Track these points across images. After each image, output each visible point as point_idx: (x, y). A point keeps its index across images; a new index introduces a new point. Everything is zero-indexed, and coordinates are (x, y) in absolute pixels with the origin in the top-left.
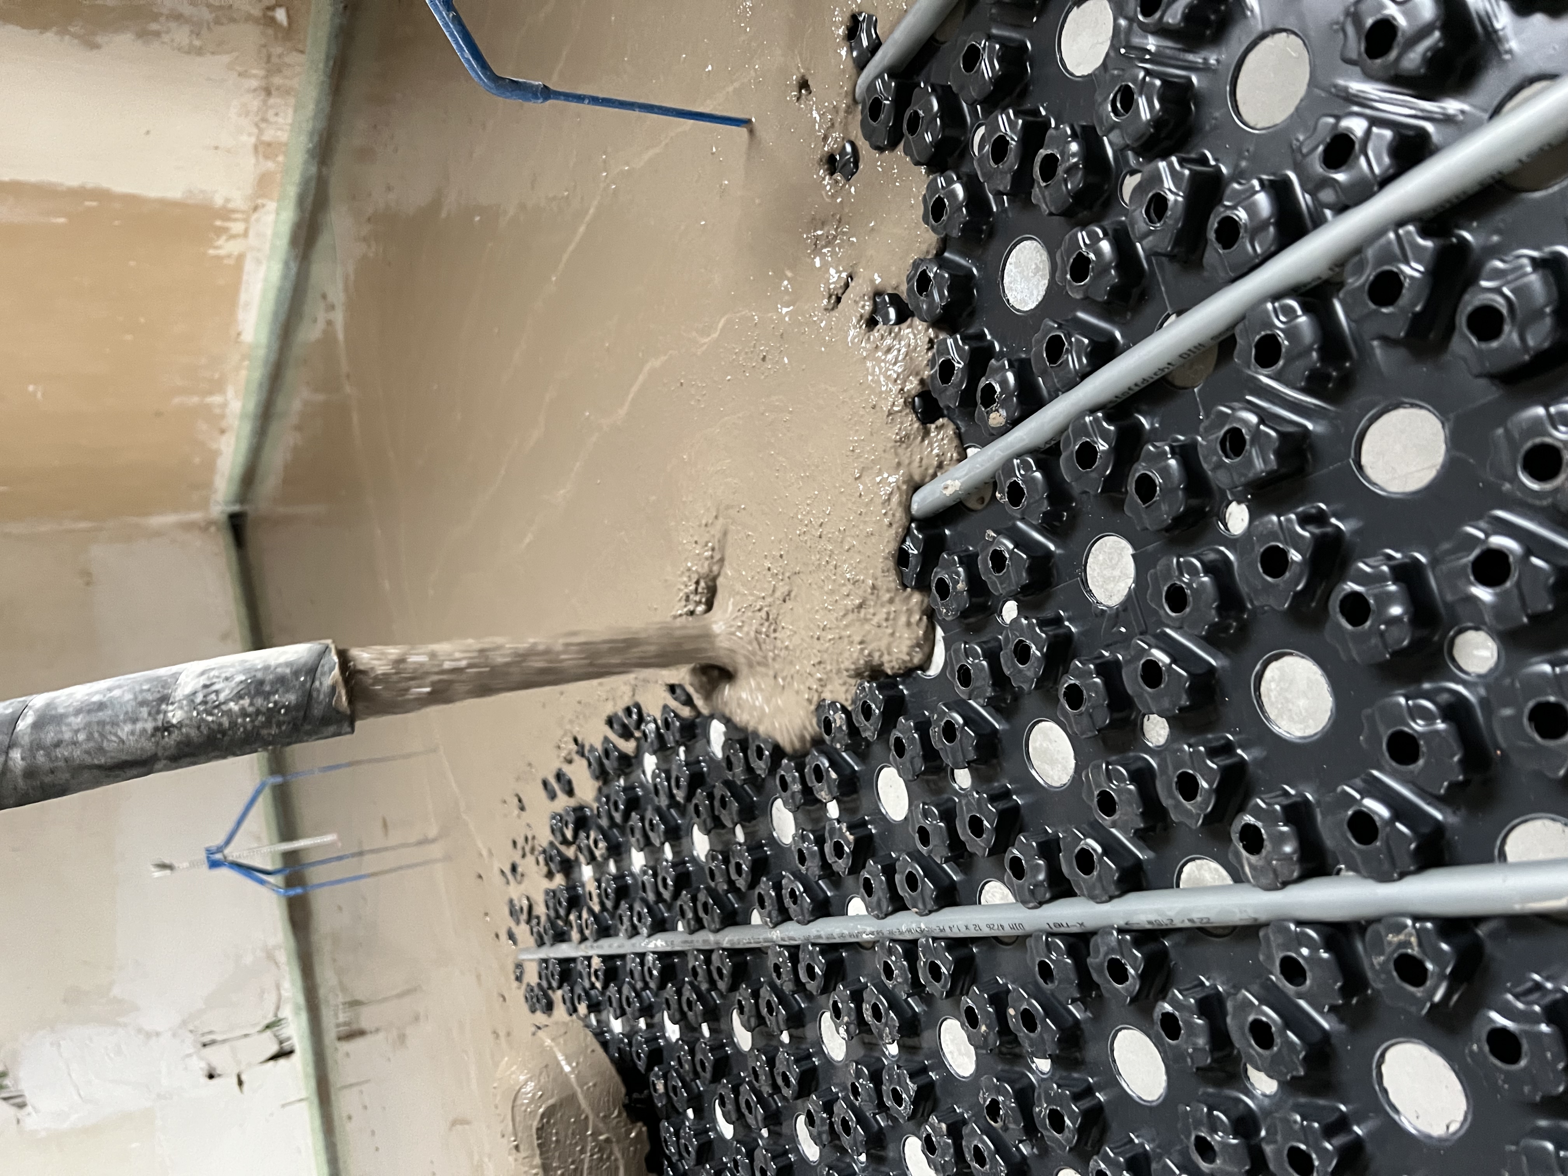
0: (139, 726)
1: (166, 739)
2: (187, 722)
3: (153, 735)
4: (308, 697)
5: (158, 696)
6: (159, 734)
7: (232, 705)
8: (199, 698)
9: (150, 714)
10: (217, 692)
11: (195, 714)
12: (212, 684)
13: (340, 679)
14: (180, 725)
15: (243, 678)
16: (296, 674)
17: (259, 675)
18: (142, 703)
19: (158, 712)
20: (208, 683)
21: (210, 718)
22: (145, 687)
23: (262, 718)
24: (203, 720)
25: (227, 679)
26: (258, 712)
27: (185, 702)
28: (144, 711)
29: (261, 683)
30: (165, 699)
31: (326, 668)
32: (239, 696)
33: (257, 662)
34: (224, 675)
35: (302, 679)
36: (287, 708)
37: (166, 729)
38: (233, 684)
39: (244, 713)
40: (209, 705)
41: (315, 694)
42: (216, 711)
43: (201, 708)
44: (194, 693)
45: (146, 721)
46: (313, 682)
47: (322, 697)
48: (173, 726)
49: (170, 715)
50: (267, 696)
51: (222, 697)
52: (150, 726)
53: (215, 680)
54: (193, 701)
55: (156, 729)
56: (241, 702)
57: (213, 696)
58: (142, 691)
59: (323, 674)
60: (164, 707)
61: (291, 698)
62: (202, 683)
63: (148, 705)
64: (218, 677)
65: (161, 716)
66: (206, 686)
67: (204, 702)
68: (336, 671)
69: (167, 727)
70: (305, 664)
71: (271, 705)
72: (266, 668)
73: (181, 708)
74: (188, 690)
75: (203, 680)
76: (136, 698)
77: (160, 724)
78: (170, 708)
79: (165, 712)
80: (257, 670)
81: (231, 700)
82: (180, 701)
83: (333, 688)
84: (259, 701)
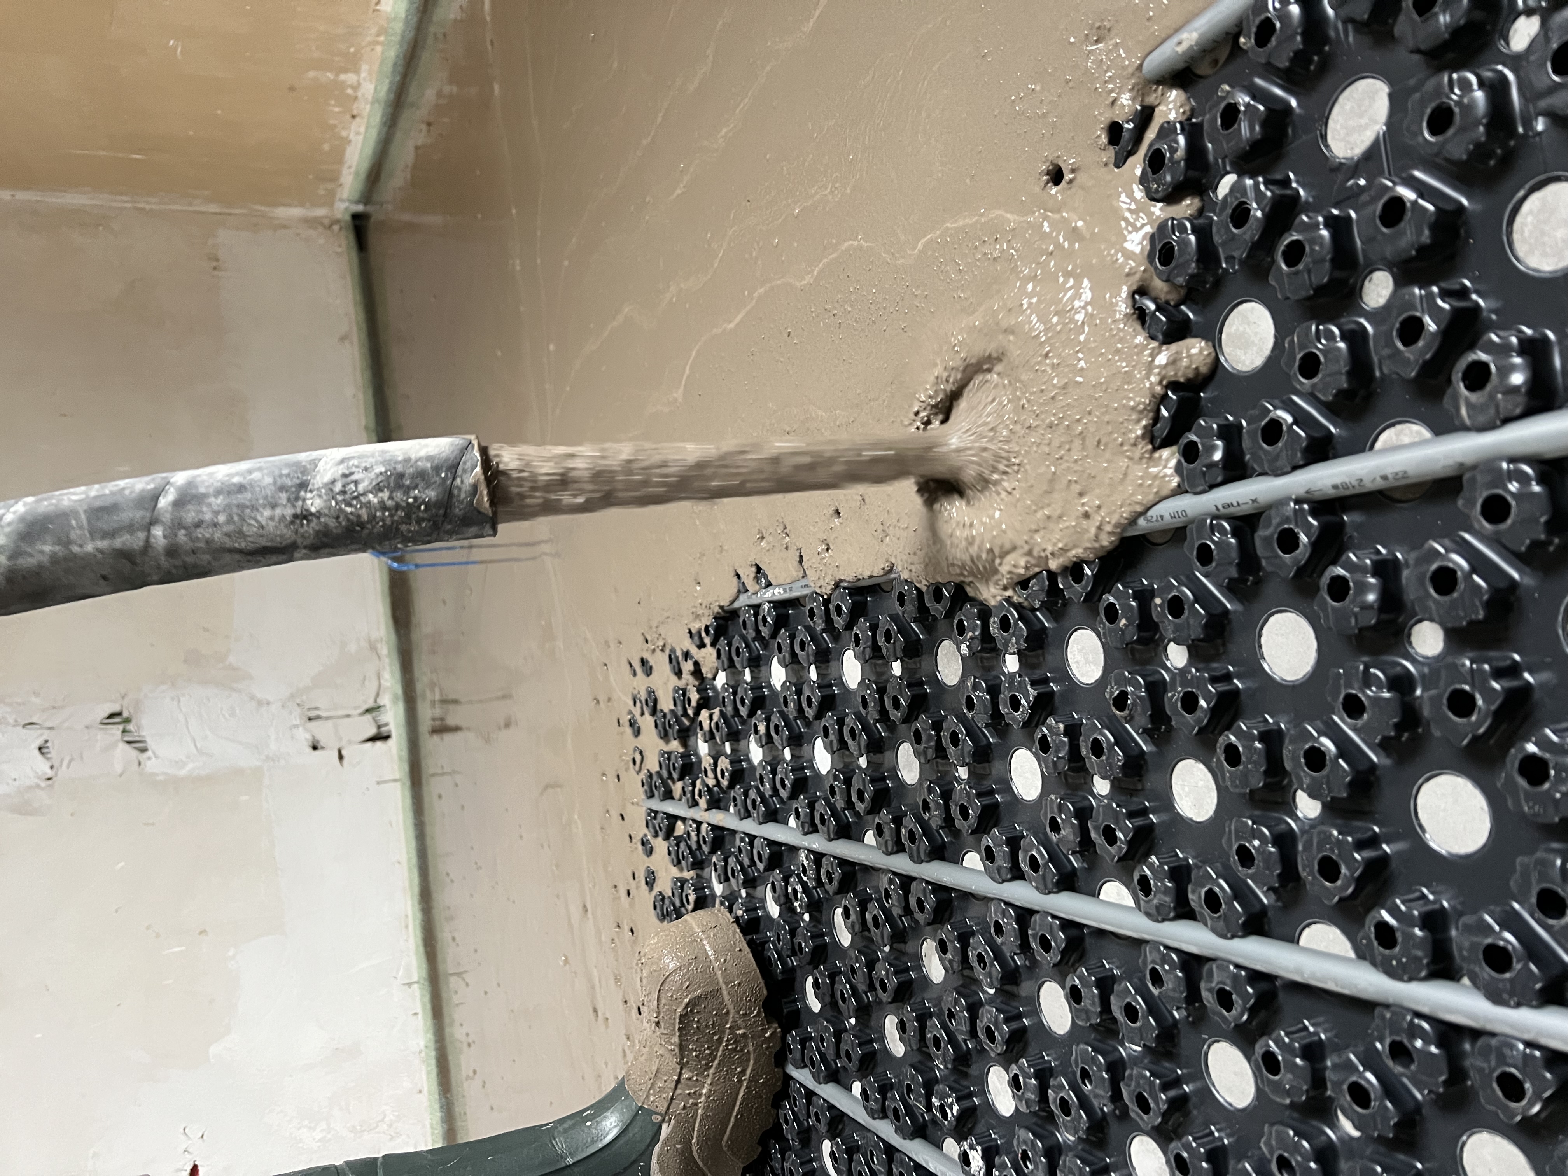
0: (278, 511)
1: (305, 528)
2: (326, 511)
3: (292, 522)
4: (449, 494)
5: (298, 482)
6: (298, 521)
7: (371, 496)
8: (338, 487)
9: (289, 500)
10: (356, 483)
11: (333, 503)
12: (352, 474)
13: (483, 477)
14: (318, 515)
15: (383, 470)
16: (437, 469)
17: (400, 468)
18: (282, 488)
19: (297, 498)
20: (347, 472)
21: (349, 509)
22: (285, 471)
23: (401, 513)
24: (341, 510)
25: (366, 469)
26: (397, 507)
27: (323, 491)
28: (284, 496)
29: (401, 476)
30: (303, 485)
31: (469, 465)
32: (378, 489)
33: (397, 453)
34: (364, 465)
35: (443, 475)
36: (427, 505)
37: (305, 517)
38: (372, 475)
39: (383, 507)
40: (347, 496)
41: (456, 492)
42: (355, 502)
43: (340, 498)
44: (333, 482)
45: (285, 506)
46: (454, 479)
47: (463, 496)
48: (312, 514)
49: (309, 502)
50: (407, 490)
51: (361, 488)
52: (289, 512)
53: (354, 469)
54: (332, 490)
55: (295, 516)
56: (380, 495)
57: (352, 486)
58: (281, 476)
59: (464, 471)
60: (302, 493)
61: (431, 494)
62: (340, 472)
63: (287, 491)
64: (357, 467)
65: (300, 503)
66: (345, 476)
67: (343, 492)
68: (479, 469)
69: (306, 515)
70: (446, 461)
71: (411, 500)
72: (407, 460)
73: (320, 496)
74: (327, 478)
75: (342, 469)
76: (275, 483)
77: (299, 511)
78: (309, 495)
79: (304, 500)
80: (397, 462)
81: (371, 492)
82: (318, 489)
83: (475, 487)
84: (399, 495)
